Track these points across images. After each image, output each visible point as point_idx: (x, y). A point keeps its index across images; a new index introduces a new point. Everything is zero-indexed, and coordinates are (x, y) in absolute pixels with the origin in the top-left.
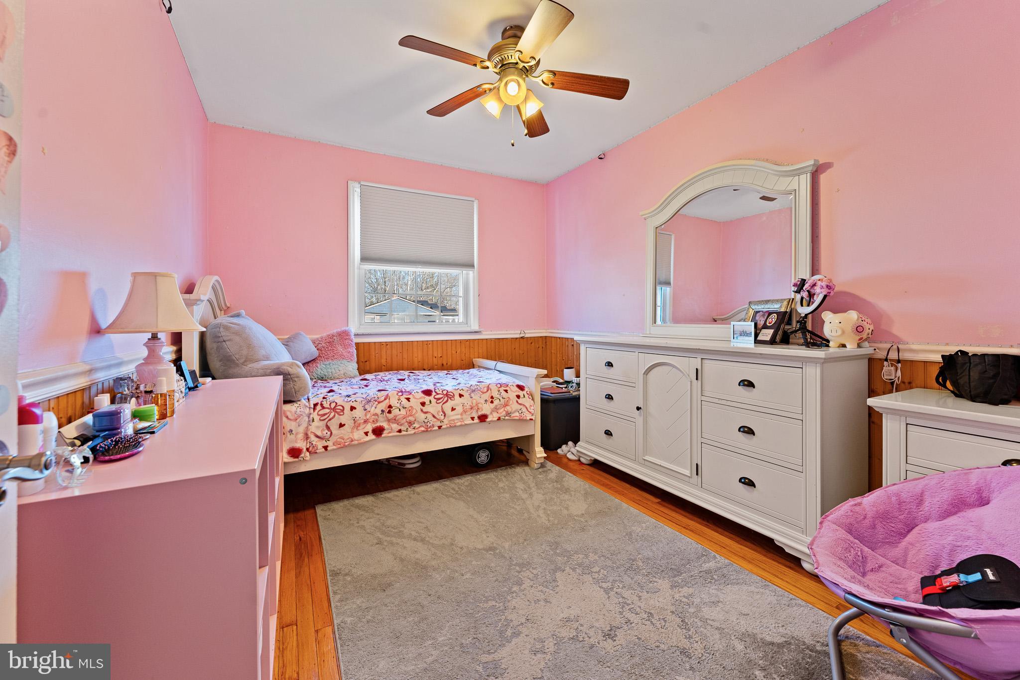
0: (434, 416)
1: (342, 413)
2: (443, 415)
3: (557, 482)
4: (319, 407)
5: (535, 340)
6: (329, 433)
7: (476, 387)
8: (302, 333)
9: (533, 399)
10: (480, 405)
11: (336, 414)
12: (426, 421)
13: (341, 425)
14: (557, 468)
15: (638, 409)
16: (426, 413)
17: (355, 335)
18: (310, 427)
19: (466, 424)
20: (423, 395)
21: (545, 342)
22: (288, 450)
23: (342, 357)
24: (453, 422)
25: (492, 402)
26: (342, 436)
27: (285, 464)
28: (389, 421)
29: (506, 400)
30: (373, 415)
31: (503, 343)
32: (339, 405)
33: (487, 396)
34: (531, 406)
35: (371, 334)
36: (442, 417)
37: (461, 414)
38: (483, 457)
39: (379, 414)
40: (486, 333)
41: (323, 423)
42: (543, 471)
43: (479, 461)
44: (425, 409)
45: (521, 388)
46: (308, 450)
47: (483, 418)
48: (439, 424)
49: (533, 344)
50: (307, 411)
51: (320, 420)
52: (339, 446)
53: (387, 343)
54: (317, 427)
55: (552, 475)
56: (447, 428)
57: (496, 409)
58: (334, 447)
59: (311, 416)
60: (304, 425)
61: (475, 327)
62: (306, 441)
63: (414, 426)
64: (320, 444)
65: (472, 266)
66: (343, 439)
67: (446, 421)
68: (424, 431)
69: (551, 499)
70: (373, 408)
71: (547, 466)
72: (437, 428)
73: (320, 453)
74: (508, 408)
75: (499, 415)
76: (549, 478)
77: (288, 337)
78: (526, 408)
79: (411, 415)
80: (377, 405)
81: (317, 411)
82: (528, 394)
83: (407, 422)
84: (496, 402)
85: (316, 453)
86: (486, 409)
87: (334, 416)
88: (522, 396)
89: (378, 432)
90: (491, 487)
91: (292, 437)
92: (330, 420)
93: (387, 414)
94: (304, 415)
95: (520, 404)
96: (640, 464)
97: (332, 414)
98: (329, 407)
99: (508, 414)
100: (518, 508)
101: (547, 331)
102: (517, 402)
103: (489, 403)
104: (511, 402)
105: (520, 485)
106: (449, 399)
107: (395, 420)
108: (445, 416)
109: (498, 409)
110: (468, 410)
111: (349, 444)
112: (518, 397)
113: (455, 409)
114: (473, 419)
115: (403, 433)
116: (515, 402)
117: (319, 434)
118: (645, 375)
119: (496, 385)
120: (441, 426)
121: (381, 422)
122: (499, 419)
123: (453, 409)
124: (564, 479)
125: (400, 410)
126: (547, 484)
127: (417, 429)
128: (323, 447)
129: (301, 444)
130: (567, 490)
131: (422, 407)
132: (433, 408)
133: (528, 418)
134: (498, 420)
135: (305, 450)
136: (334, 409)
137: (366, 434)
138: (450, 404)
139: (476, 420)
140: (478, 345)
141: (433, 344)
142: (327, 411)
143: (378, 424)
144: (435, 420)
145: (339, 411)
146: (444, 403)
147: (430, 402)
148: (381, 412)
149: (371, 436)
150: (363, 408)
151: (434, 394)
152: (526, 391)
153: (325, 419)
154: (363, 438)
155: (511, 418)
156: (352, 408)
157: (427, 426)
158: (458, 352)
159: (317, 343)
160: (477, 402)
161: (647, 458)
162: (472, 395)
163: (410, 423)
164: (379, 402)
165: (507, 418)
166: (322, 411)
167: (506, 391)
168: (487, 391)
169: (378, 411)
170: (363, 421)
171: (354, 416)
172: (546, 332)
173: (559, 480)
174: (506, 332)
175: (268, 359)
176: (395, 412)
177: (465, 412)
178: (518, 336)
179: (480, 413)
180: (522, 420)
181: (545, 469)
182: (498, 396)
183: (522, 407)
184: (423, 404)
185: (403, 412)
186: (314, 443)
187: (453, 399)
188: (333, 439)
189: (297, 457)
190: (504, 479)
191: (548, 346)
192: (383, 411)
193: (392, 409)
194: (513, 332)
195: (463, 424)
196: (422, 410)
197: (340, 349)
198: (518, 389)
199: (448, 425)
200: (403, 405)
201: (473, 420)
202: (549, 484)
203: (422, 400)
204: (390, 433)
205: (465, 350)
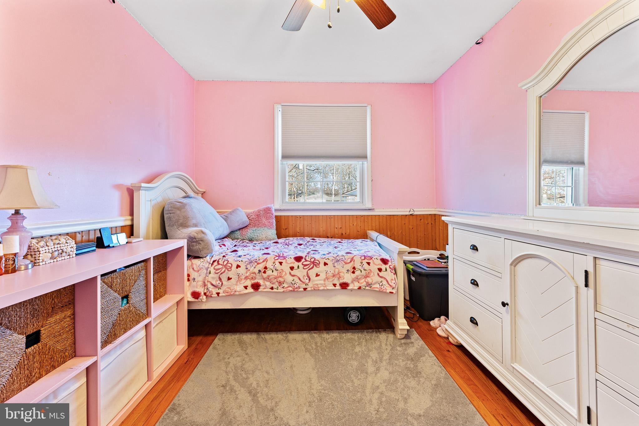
0: (300, 279)
1: (230, 270)
2: (308, 279)
3: (412, 360)
4: (216, 263)
5: (424, 217)
6: (221, 283)
7: (341, 257)
8: (239, 208)
9: (396, 273)
10: (342, 274)
11: (226, 270)
12: (293, 283)
13: (229, 279)
14: (421, 342)
15: (504, 304)
16: (293, 276)
17: (275, 210)
18: (207, 278)
19: (328, 290)
20: (294, 261)
21: (434, 219)
22: (191, 292)
23: (265, 225)
24: (317, 286)
25: (353, 272)
26: (229, 286)
27: (189, 302)
28: (264, 279)
29: (367, 272)
30: (252, 273)
31: (394, 219)
32: (229, 263)
33: (349, 267)
34: (392, 280)
35: (289, 210)
36: (307, 281)
37: (324, 280)
38: (354, 317)
39: (257, 273)
40: (378, 210)
41: (217, 276)
42: (405, 344)
43: (350, 319)
44: (293, 272)
45: (385, 261)
46: (205, 294)
47: (344, 286)
48: (305, 287)
49: (422, 220)
50: (207, 265)
51: (215, 273)
52: (227, 294)
53: (300, 217)
54: (213, 278)
55: (411, 351)
56: (312, 290)
57: (357, 279)
58: (224, 294)
59: (209, 270)
60: (203, 275)
61: (369, 205)
62: (204, 287)
63: (283, 285)
64: (214, 291)
65: (366, 157)
66: (230, 289)
67: (310, 285)
68: (291, 291)
69: (396, 381)
70: (253, 268)
71: (412, 337)
72: (302, 290)
73: (214, 297)
74: (369, 280)
75: (360, 285)
76: (406, 353)
77: (231, 210)
78: (387, 281)
79: (281, 277)
80: (256, 265)
81: (213, 266)
82: (390, 268)
83: (277, 282)
84: (357, 273)
85: (212, 297)
86: (348, 278)
87: (225, 271)
88: (384, 269)
89: (256, 287)
90: (347, 349)
91: (195, 283)
92: (221, 274)
93: (263, 274)
94: (204, 268)
95: (381, 277)
96: (508, 370)
97: (224, 270)
98: (222, 264)
99: (369, 285)
100: (356, 382)
101: (436, 209)
102: (378, 274)
103: (350, 273)
104: (372, 274)
105: (374, 355)
106: (314, 266)
107: (268, 279)
108: (310, 280)
109: (359, 279)
110: (330, 277)
111: (233, 294)
112: (380, 270)
113: (319, 275)
114: (335, 285)
115: (275, 290)
116: (376, 274)
117: (214, 283)
118: (513, 267)
119: (361, 257)
120: (307, 288)
121: (259, 279)
122: (360, 288)
123: (317, 275)
124: (422, 358)
125: (273, 271)
126: (401, 360)
127: (286, 288)
128: (217, 293)
129: (201, 290)
130: (417, 374)
131: (291, 271)
132: (300, 272)
133: (388, 291)
134: (358, 289)
135: (202, 293)
136: (225, 266)
137: (246, 287)
138: (315, 270)
139: (338, 287)
140: (372, 220)
141: (334, 218)
142: (220, 266)
143: (256, 281)
144: (301, 283)
145: (229, 267)
146: (309, 270)
147: (298, 267)
148: (258, 272)
149: (250, 290)
150: (245, 267)
151: (303, 260)
152: (389, 265)
153: (219, 273)
154: (242, 291)
155: (371, 289)
156: (238, 266)
157: (294, 286)
158: (355, 224)
159: (250, 215)
160: (339, 271)
161: (516, 366)
162: (336, 264)
163: (280, 283)
164: (258, 264)
165: (367, 288)
166: (217, 266)
167: (369, 263)
168: (351, 262)
169: (256, 271)
170: (244, 277)
171: (239, 273)
172: (435, 211)
173: (417, 357)
174: (397, 210)
175: (196, 225)
176: (269, 272)
177: (327, 278)
178: (408, 213)
179: (342, 281)
180: (381, 292)
181: (408, 341)
182: (360, 267)
183: (382, 279)
184: (292, 268)
185: (275, 273)
186: (210, 289)
187: (318, 266)
188: (224, 288)
189: (197, 298)
190: (364, 343)
191: (436, 223)
192: (260, 271)
193: (266, 270)
194: (403, 210)
195: (325, 289)
196: (290, 273)
197: (264, 220)
198: (381, 263)
199: (312, 288)
200: (276, 267)
201: (335, 287)
202: (403, 361)
203: (291, 265)
204: (264, 289)
205: (361, 223)
